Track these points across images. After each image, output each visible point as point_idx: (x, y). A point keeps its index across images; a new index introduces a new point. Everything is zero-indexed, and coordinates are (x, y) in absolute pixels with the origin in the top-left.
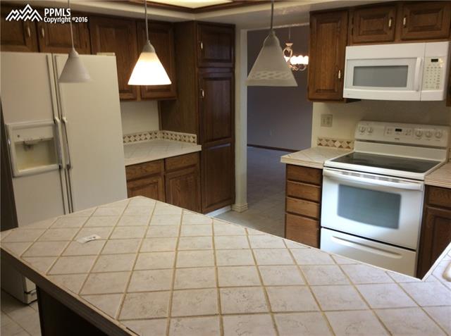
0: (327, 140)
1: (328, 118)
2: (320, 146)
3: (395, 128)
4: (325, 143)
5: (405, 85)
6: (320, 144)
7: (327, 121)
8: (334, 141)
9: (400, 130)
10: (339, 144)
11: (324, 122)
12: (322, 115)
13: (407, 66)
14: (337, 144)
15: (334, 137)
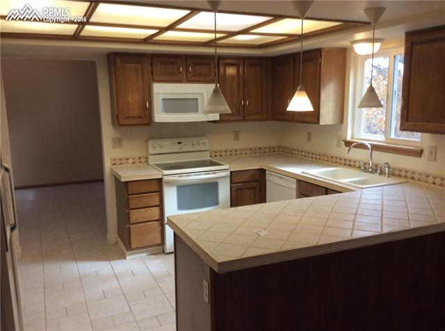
0: (120, 160)
1: (119, 141)
2: (114, 166)
3: (177, 142)
4: (119, 162)
5: (197, 111)
6: (115, 164)
7: (118, 142)
8: (127, 159)
9: (181, 143)
10: (132, 161)
11: (115, 143)
12: (113, 139)
13: (197, 99)
14: (131, 161)
15: (127, 156)
